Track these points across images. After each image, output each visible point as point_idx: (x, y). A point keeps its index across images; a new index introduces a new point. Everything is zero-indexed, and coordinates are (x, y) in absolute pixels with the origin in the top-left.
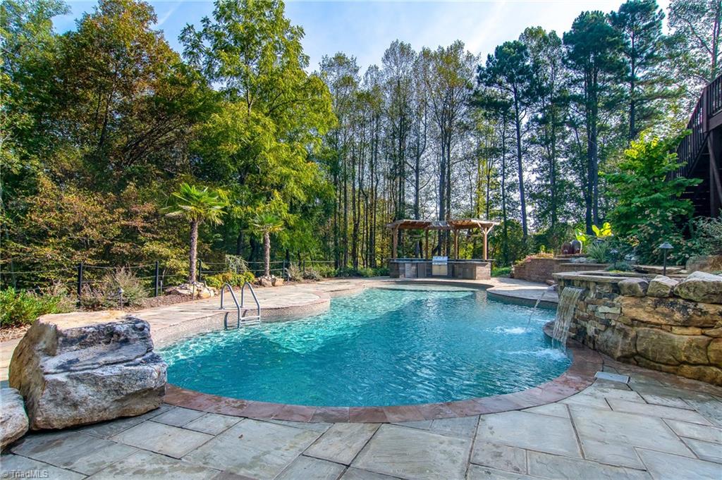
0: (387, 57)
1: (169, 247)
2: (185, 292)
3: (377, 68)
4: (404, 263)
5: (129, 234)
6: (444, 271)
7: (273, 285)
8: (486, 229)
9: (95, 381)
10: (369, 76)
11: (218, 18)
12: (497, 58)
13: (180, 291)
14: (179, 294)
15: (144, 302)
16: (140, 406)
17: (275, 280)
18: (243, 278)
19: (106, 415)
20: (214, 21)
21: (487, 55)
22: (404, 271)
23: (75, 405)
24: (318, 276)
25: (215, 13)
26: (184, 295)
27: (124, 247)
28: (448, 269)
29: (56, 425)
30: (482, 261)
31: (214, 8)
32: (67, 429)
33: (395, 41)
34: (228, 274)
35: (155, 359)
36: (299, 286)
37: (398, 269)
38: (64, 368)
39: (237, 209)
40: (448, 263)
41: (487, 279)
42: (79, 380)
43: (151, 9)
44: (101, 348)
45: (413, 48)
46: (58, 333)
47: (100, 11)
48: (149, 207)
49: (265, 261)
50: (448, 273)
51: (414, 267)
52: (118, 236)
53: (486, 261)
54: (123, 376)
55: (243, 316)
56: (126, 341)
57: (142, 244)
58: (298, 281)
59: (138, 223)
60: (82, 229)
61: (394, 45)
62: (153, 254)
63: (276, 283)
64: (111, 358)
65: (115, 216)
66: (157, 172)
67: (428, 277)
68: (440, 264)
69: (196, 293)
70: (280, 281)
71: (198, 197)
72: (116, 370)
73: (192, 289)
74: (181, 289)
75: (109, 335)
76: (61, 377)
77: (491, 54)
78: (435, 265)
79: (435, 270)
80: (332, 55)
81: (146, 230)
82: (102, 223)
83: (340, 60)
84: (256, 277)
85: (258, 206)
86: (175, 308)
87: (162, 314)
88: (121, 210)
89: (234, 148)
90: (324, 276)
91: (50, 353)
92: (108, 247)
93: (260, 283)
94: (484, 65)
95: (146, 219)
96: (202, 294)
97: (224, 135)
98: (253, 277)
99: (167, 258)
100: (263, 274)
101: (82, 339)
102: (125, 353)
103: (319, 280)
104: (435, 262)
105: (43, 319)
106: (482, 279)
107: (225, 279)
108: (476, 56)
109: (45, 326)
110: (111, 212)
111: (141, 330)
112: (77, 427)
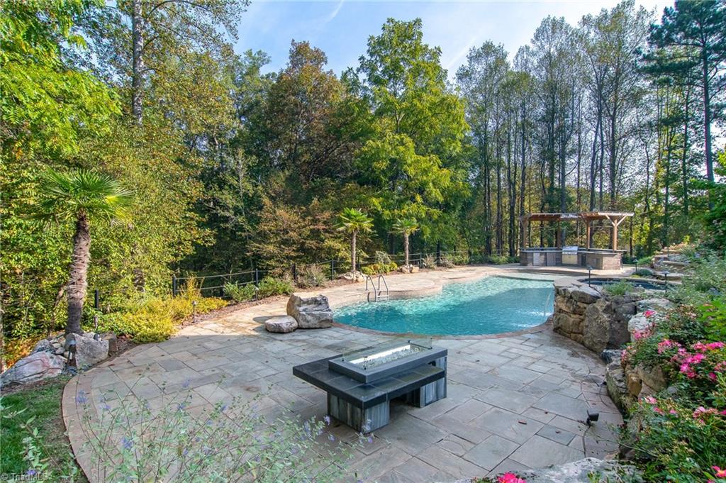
0: (537, 37)
1: (340, 243)
2: (349, 278)
3: (527, 48)
4: (533, 253)
5: (315, 234)
6: (574, 259)
7: (411, 272)
8: (616, 221)
9: (313, 315)
10: (519, 58)
11: (372, 55)
12: (677, 10)
13: (346, 277)
14: (346, 279)
15: (326, 284)
16: (326, 325)
17: (412, 268)
18: (388, 266)
19: (316, 326)
20: (368, 57)
21: (663, 9)
22: (532, 260)
23: (308, 322)
24: (451, 264)
25: (368, 51)
26: (348, 280)
27: (311, 243)
28: (578, 259)
29: (304, 327)
30: (611, 252)
31: (367, 48)
32: (306, 329)
33: (546, 18)
34: (377, 265)
35: (330, 310)
36: (431, 272)
37: (526, 258)
38: (304, 310)
39: (387, 212)
40: (578, 253)
41: (617, 268)
42: (309, 314)
43: (323, 53)
44: (313, 305)
45: (567, 21)
46: (301, 300)
47: (290, 65)
48: (327, 215)
49: (406, 254)
50: (578, 261)
51: (543, 256)
52: (309, 236)
53: (615, 252)
54: (320, 315)
55: (379, 295)
56: (320, 304)
57: (323, 241)
58: (433, 269)
59: (321, 227)
60: (288, 233)
61: (545, 22)
62: (330, 248)
63: (413, 271)
64: (316, 309)
65: (306, 223)
66: (332, 183)
67: (557, 265)
68: (570, 253)
69: (355, 278)
70: (416, 269)
71: (355, 216)
72: (318, 312)
73: (352, 276)
74: (347, 275)
75: (315, 301)
76: (304, 313)
77: (669, 7)
78: (565, 255)
79: (565, 259)
80: (479, 46)
81: (326, 231)
82: (299, 228)
83: (488, 48)
84: (398, 266)
85: (403, 209)
86: (342, 288)
87: (335, 292)
88: (309, 218)
89: (383, 165)
90: (456, 264)
91: (299, 306)
92: (303, 244)
93: (401, 271)
94: (659, 23)
95: (325, 223)
96: (359, 280)
97: (376, 157)
98: (396, 266)
99: (339, 250)
100: (404, 263)
101: (308, 302)
102: (320, 307)
103: (450, 268)
104: (565, 251)
105: (295, 294)
106: (609, 269)
107: (375, 268)
108: (649, 10)
109: (296, 297)
110: (304, 220)
111: (325, 300)
112: (309, 328)
